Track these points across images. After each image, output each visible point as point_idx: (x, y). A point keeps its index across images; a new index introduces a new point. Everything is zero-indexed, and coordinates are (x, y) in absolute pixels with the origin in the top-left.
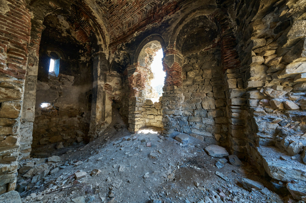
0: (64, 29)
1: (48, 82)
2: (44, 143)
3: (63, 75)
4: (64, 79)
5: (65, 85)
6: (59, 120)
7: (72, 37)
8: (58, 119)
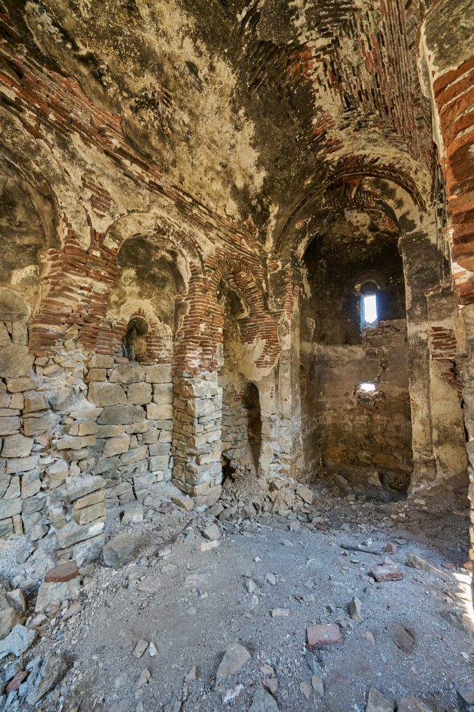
0: (364, 230)
1: (361, 343)
2: (365, 461)
3: (385, 323)
4: (388, 329)
5: (392, 344)
6: (388, 421)
7: (383, 232)
8: (386, 418)
